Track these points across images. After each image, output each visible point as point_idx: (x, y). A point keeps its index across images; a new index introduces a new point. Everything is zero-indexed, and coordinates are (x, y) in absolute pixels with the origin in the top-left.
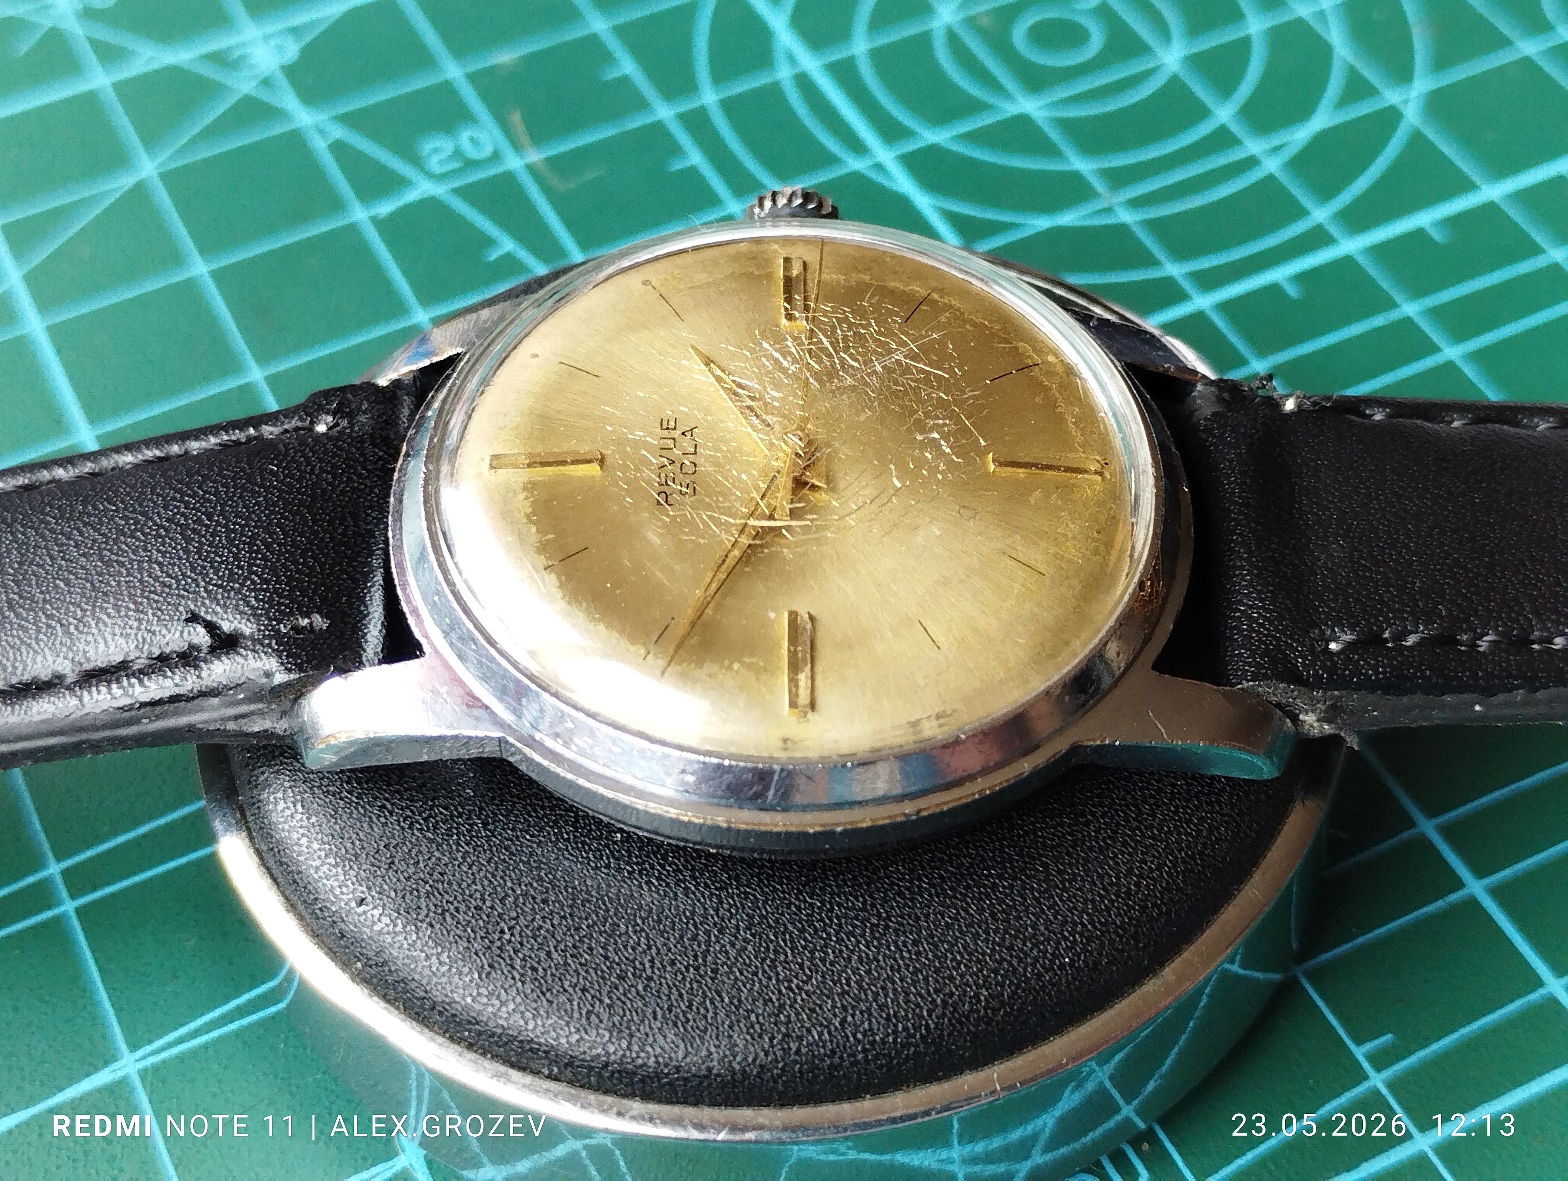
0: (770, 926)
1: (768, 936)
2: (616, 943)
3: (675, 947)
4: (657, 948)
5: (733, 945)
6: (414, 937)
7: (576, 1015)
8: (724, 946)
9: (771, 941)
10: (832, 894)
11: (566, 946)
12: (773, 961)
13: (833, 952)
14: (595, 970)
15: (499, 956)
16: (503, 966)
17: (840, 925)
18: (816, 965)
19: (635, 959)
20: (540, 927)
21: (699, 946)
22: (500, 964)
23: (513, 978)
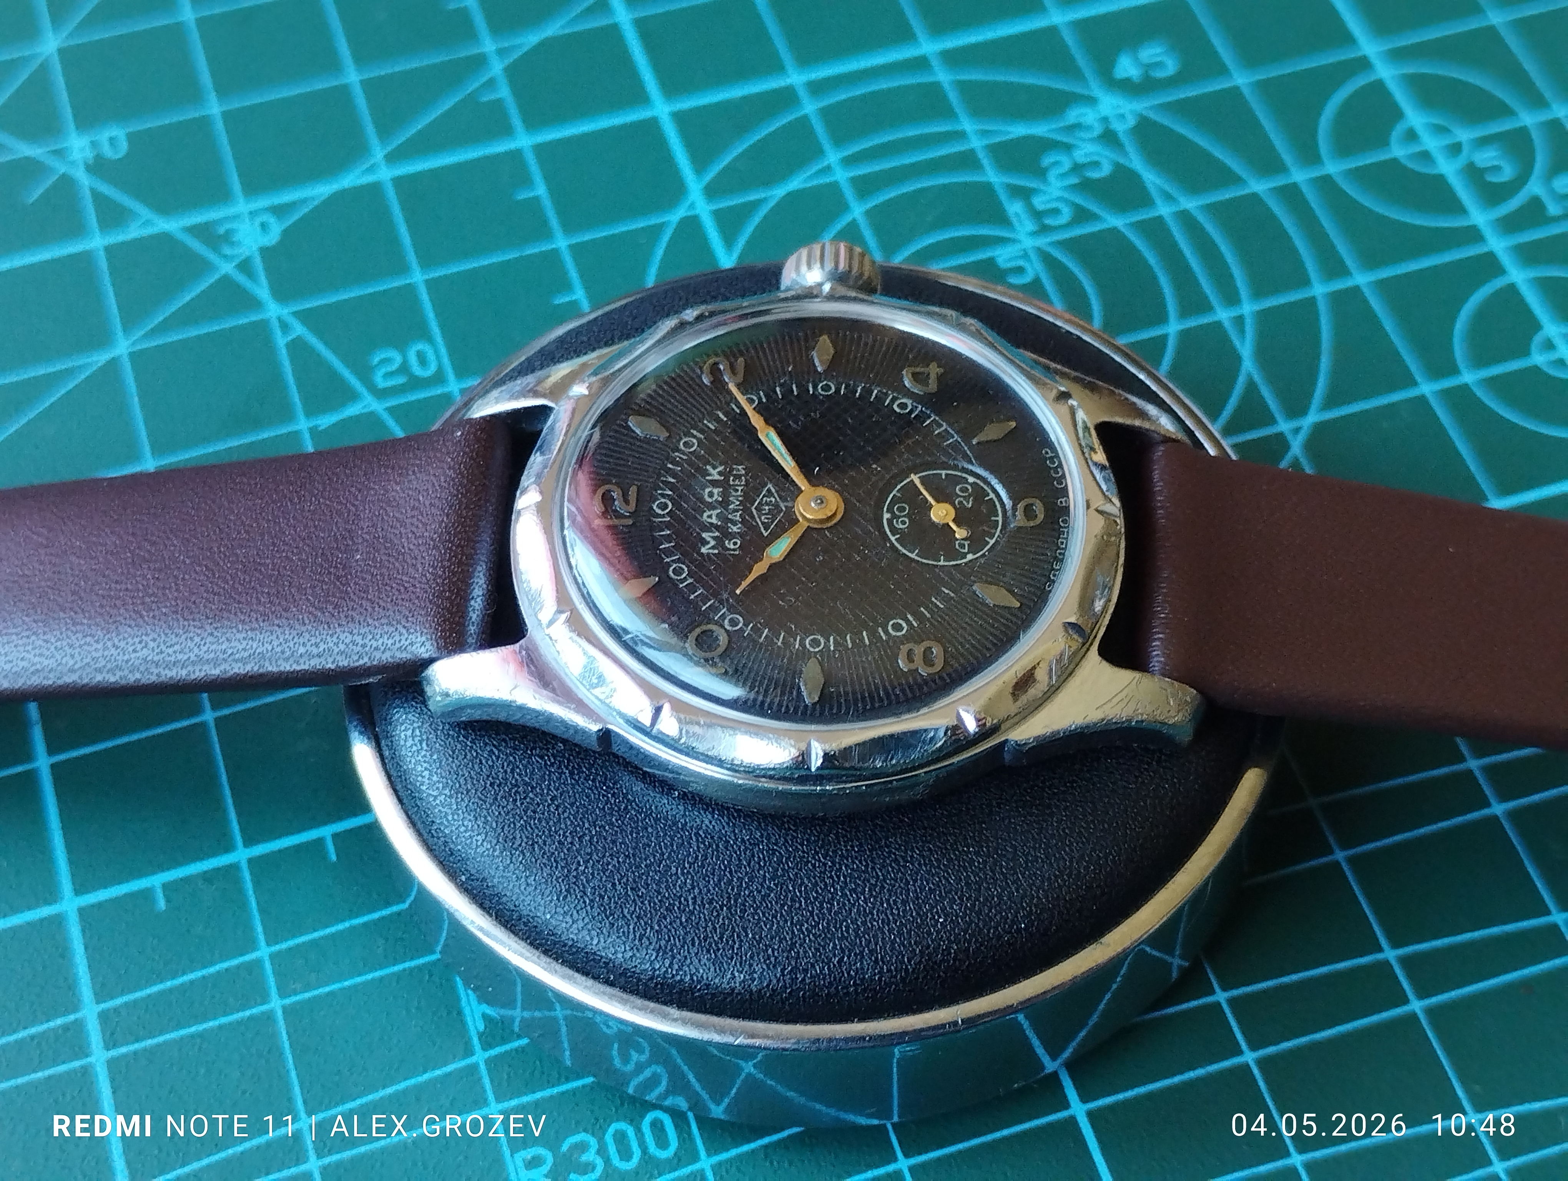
0: (790, 879)
1: (787, 887)
2: (667, 881)
3: (714, 889)
4: (699, 888)
5: (760, 892)
6: (508, 862)
7: (631, 936)
8: (752, 892)
9: (790, 891)
10: (842, 856)
11: (628, 880)
12: (790, 907)
13: (838, 904)
14: (650, 902)
15: (574, 883)
16: (577, 891)
17: (845, 882)
18: (823, 914)
19: (681, 896)
20: (608, 864)
21: (733, 890)
22: (575, 890)
23: (585, 902)
